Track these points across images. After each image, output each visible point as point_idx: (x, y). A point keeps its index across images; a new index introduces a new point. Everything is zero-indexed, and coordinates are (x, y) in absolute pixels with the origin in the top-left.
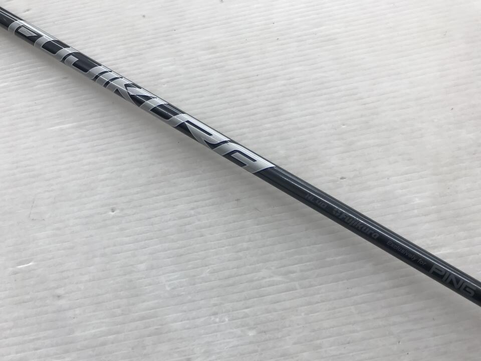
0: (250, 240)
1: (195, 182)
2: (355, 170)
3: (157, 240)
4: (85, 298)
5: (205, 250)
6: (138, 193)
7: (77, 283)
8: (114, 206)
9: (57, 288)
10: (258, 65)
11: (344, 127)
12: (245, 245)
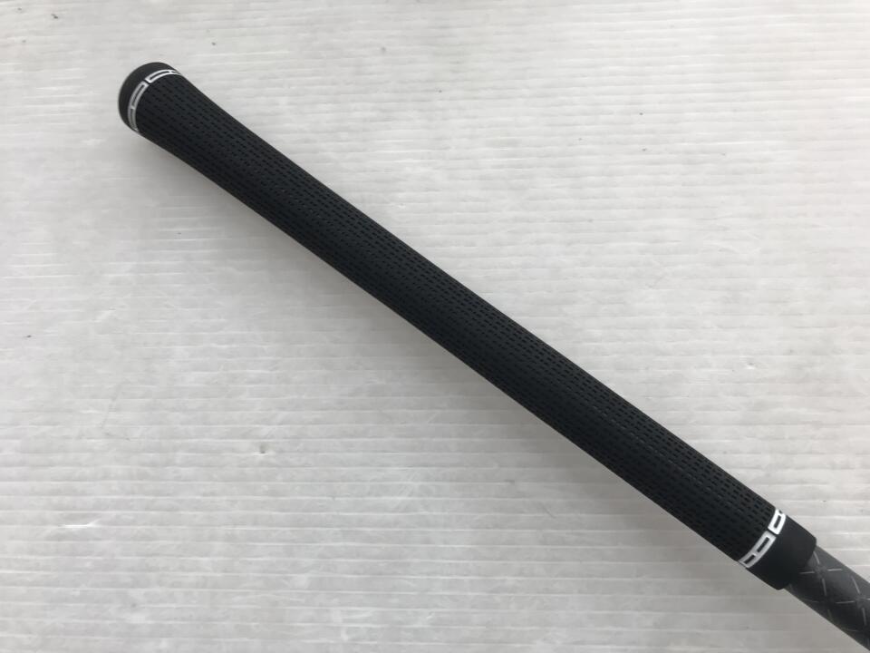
0: (521, 573)
1: (430, 422)
2: (758, 467)
3: (337, 529)
4: (183, 619)
5: (428, 574)
6: (317, 422)
7: (173, 585)
8: (265, 441)
9: (133, 587)
10: (594, 198)
11: (750, 368)
12: (511, 580)
